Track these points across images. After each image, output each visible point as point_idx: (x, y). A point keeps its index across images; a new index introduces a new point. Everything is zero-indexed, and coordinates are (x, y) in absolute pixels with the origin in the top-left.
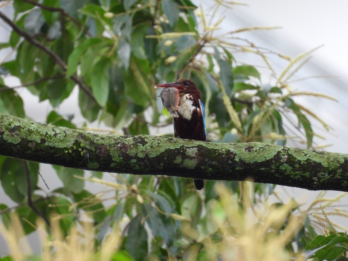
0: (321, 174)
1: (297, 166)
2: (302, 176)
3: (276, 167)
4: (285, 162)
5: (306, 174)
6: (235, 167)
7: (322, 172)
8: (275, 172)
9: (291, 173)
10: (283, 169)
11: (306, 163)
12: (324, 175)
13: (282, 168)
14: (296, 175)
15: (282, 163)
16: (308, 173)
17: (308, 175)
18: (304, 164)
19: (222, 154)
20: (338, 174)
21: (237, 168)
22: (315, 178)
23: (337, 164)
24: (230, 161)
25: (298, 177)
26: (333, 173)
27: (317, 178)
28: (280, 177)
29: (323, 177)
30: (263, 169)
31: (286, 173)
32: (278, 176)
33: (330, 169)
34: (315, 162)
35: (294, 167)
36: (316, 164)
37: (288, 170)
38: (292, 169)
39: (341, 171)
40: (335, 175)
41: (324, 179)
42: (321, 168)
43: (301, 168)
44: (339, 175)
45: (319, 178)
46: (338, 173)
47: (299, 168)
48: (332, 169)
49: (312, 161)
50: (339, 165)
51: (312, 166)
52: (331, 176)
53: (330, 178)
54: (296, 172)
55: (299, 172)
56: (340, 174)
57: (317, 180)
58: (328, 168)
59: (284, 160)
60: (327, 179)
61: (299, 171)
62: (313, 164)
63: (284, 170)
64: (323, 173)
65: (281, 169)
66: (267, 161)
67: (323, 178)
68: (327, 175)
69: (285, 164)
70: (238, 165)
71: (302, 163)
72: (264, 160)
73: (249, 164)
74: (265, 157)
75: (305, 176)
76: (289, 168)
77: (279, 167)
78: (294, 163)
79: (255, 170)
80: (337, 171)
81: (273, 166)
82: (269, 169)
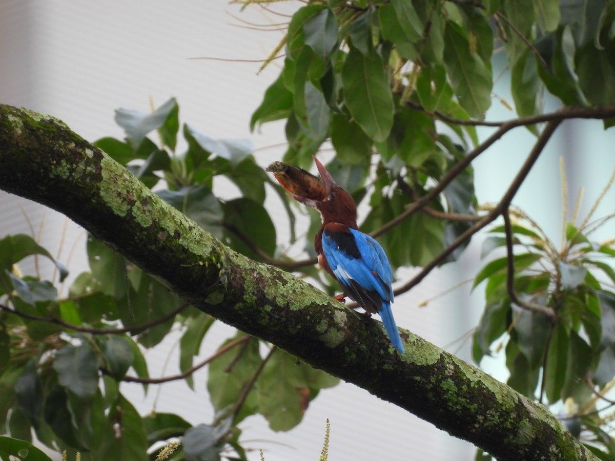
0: (491, 412)
1: (464, 387)
2: (465, 409)
3: (436, 382)
4: (451, 377)
5: (472, 407)
6: (384, 363)
7: (493, 410)
8: (432, 389)
9: (452, 398)
10: (445, 387)
11: (476, 386)
12: (493, 416)
13: (444, 385)
14: (457, 403)
15: (447, 377)
16: (476, 405)
17: (475, 409)
18: (474, 387)
19: (374, 334)
20: (510, 420)
21: (386, 367)
22: (480, 418)
23: (512, 403)
24: (382, 350)
25: (458, 407)
26: (505, 417)
27: (483, 418)
28: (433, 399)
29: (491, 418)
30: (418, 378)
31: (445, 396)
32: (431, 397)
33: (504, 408)
34: (487, 388)
35: (460, 389)
36: (489, 393)
37: (450, 392)
38: (457, 391)
39: (515, 416)
40: (506, 420)
41: (490, 422)
42: (494, 403)
43: (469, 393)
44: (511, 423)
45: (486, 419)
46: (511, 418)
47: (466, 392)
48: (506, 408)
49: (484, 387)
50: (514, 405)
51: (483, 394)
52: (501, 420)
53: (498, 423)
54: (460, 399)
55: (463, 400)
56: (512, 421)
57: (482, 421)
58: (502, 405)
59: (449, 373)
60: (495, 424)
61: (465, 397)
62: (485, 391)
63: (445, 389)
64: (494, 413)
65: (442, 386)
66: (428, 366)
67: (490, 420)
68: (497, 417)
69: (450, 380)
70: (390, 361)
71: (472, 385)
72: (424, 363)
73: (403, 364)
74: (427, 359)
75: (469, 409)
76: (454, 388)
77: (441, 382)
78: (460, 382)
79: (407, 377)
80: (511, 414)
81: (433, 378)
82: (425, 382)
